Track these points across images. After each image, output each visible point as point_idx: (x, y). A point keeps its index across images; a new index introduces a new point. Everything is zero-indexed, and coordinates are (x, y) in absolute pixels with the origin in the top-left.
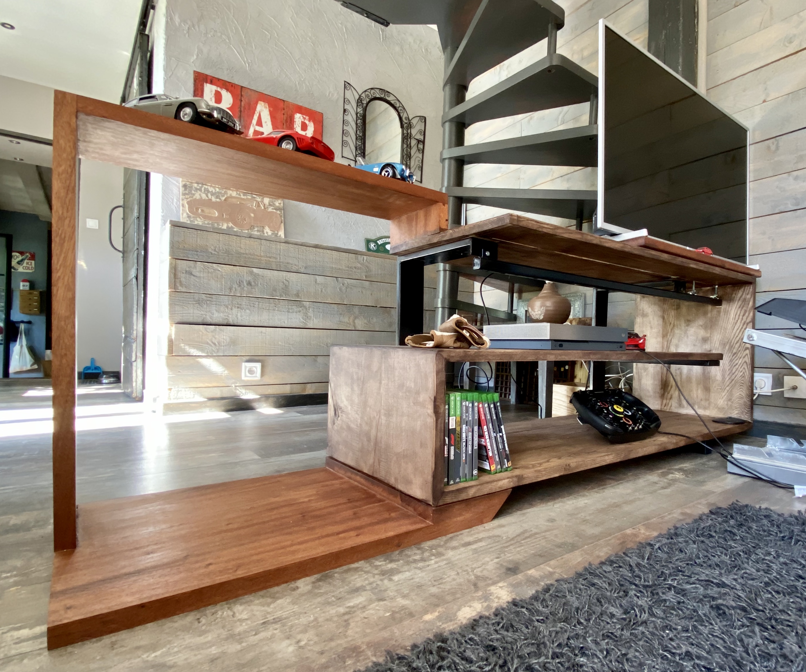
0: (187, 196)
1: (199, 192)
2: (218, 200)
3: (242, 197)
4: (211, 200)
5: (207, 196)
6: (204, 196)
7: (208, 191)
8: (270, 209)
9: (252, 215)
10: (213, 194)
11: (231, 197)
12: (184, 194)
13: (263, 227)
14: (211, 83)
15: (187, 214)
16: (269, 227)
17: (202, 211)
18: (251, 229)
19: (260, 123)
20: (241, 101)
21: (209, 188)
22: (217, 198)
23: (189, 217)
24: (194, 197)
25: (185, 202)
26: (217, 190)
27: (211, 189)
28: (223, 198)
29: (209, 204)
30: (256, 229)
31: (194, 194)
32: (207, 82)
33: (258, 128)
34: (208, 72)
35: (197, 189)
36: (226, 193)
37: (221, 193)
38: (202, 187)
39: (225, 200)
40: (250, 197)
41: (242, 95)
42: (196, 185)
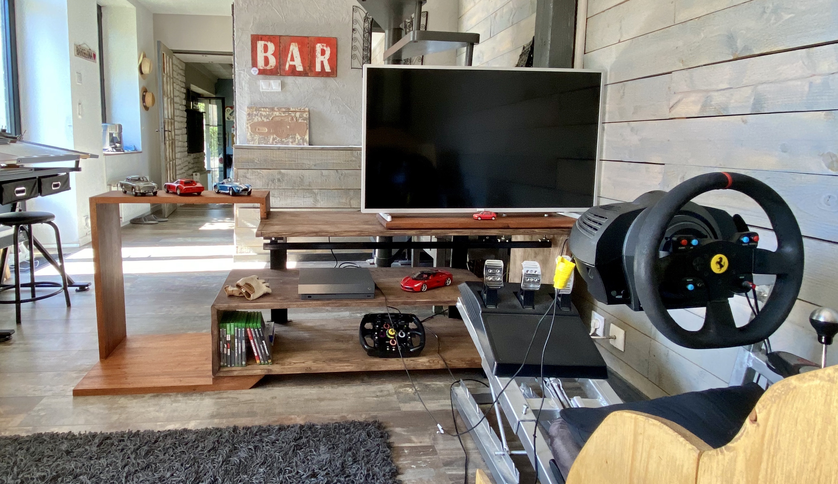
0: (250, 121)
1: (257, 117)
2: (268, 120)
3: (283, 115)
4: (264, 121)
5: (261, 118)
6: (260, 119)
7: (262, 115)
8: (300, 121)
9: (288, 127)
10: (265, 116)
11: (276, 116)
12: (248, 120)
13: (295, 134)
14: (261, 40)
15: (250, 133)
16: (299, 134)
17: (259, 129)
18: (287, 137)
19: (292, 59)
20: (280, 46)
21: (263, 112)
22: (267, 119)
23: (251, 135)
24: (254, 121)
25: (249, 125)
26: (267, 113)
27: (264, 113)
28: (271, 118)
29: (263, 124)
30: (290, 137)
31: (254, 119)
32: (258, 40)
33: (292, 63)
34: (260, 33)
35: (255, 115)
36: (272, 114)
37: (269, 115)
38: (258, 113)
39: (272, 119)
40: (287, 114)
41: (280, 43)
42: (255, 112)
